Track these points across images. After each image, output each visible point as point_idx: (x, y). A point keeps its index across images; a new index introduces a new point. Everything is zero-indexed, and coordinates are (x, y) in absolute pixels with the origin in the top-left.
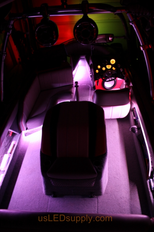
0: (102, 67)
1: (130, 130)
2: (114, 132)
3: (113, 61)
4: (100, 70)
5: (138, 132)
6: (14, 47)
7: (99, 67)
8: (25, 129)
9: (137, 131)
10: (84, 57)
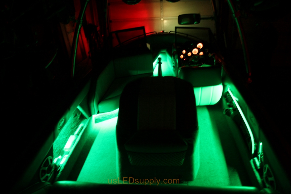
0: (187, 53)
1: (224, 113)
2: (204, 120)
3: (200, 45)
4: (185, 55)
5: (234, 113)
6: (85, 39)
7: (184, 52)
8: (96, 112)
9: (232, 113)
10: (164, 51)
